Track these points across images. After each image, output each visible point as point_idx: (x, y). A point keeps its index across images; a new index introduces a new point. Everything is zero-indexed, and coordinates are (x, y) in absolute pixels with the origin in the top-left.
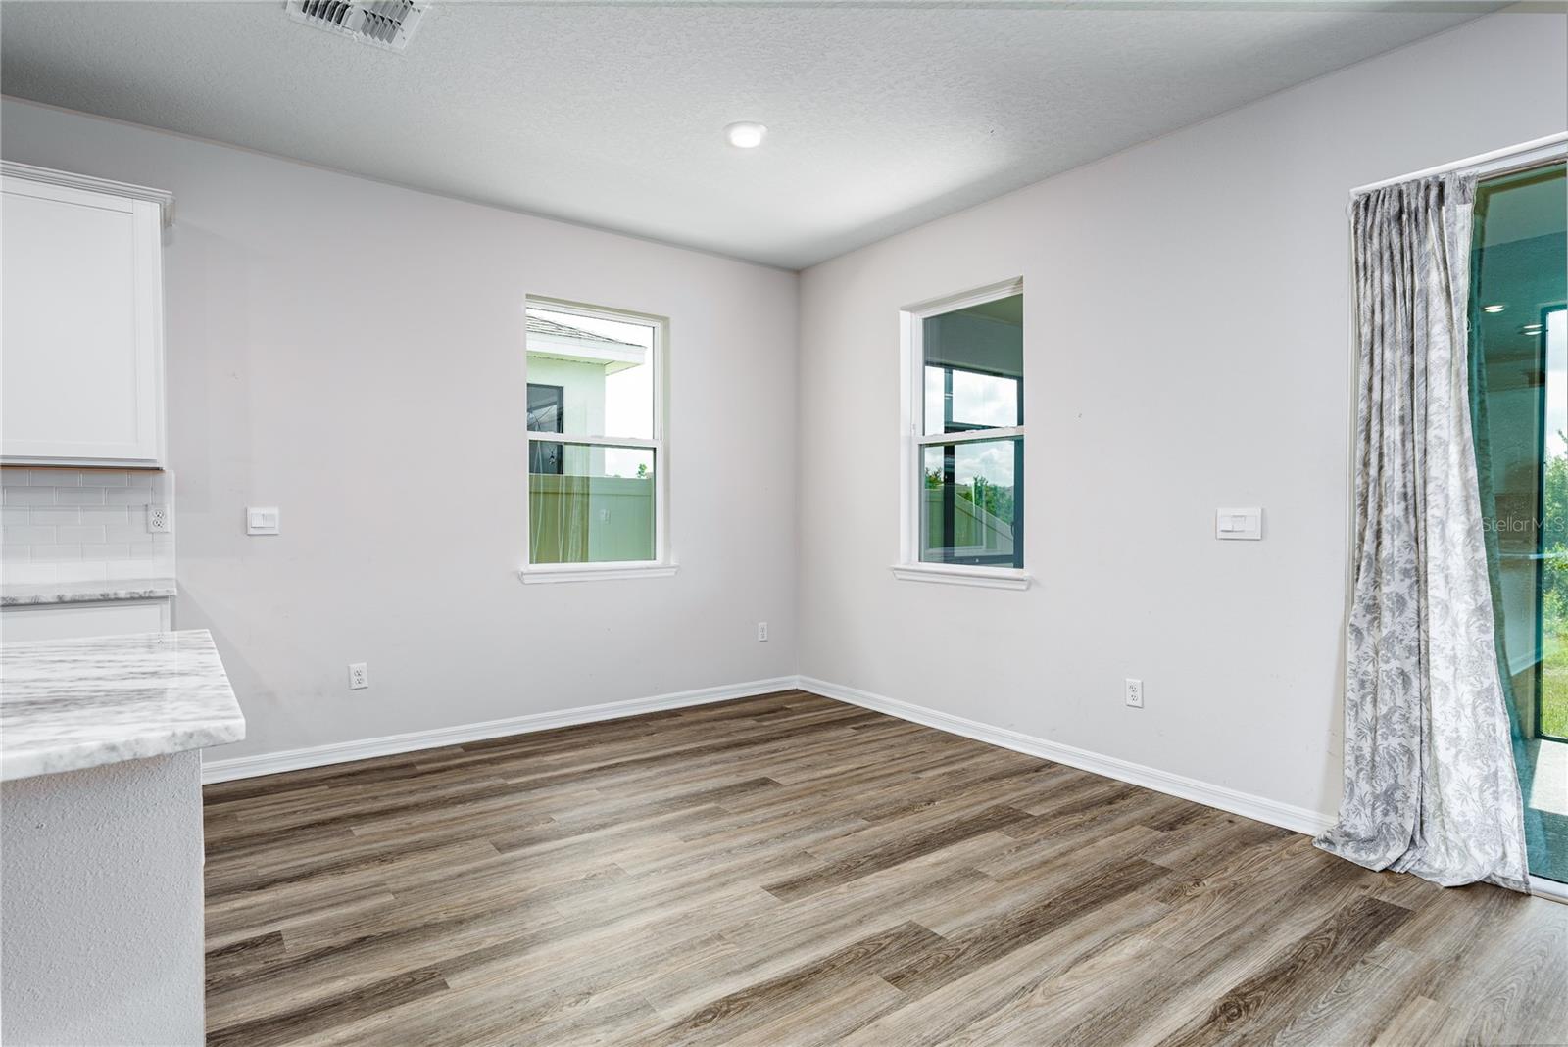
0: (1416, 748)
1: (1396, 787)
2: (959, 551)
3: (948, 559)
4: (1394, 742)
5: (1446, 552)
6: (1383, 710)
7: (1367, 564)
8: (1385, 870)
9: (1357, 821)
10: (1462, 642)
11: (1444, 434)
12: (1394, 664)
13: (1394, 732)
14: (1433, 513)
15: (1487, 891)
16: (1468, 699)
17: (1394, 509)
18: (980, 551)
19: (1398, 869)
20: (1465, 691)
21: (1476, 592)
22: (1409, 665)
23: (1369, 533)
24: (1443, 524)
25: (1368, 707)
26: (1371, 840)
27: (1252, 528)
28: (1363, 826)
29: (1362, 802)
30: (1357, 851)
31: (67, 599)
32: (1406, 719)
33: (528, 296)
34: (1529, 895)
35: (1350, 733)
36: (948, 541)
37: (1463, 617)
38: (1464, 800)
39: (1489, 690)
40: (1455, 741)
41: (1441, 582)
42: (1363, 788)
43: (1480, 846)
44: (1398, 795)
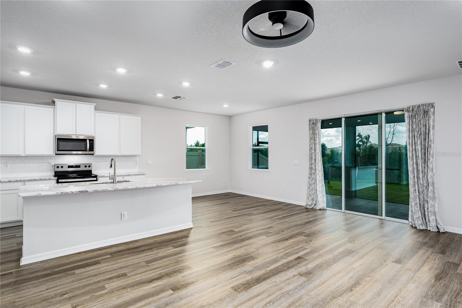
0: (316, 192)
1: (314, 198)
2: (260, 167)
3: (258, 168)
4: (313, 192)
5: (318, 167)
7: (310, 169)
8: (312, 208)
9: (309, 203)
10: (320, 179)
11: (318, 152)
12: (313, 182)
13: (313, 191)
14: (317, 162)
15: (322, 209)
16: (321, 186)
17: (313, 161)
18: (262, 167)
19: (313, 208)
20: (320, 185)
21: (322, 172)
22: (315, 182)
24: (318, 164)
25: (310, 187)
26: (311, 205)
27: (298, 163)
28: (310, 203)
29: (310, 200)
30: (309, 206)
32: (315, 189)
34: (327, 210)
35: (308, 191)
36: (258, 165)
37: (320, 175)
38: (320, 198)
39: (323, 184)
40: (319, 191)
41: (318, 171)
42: (310, 198)
43: (321, 204)
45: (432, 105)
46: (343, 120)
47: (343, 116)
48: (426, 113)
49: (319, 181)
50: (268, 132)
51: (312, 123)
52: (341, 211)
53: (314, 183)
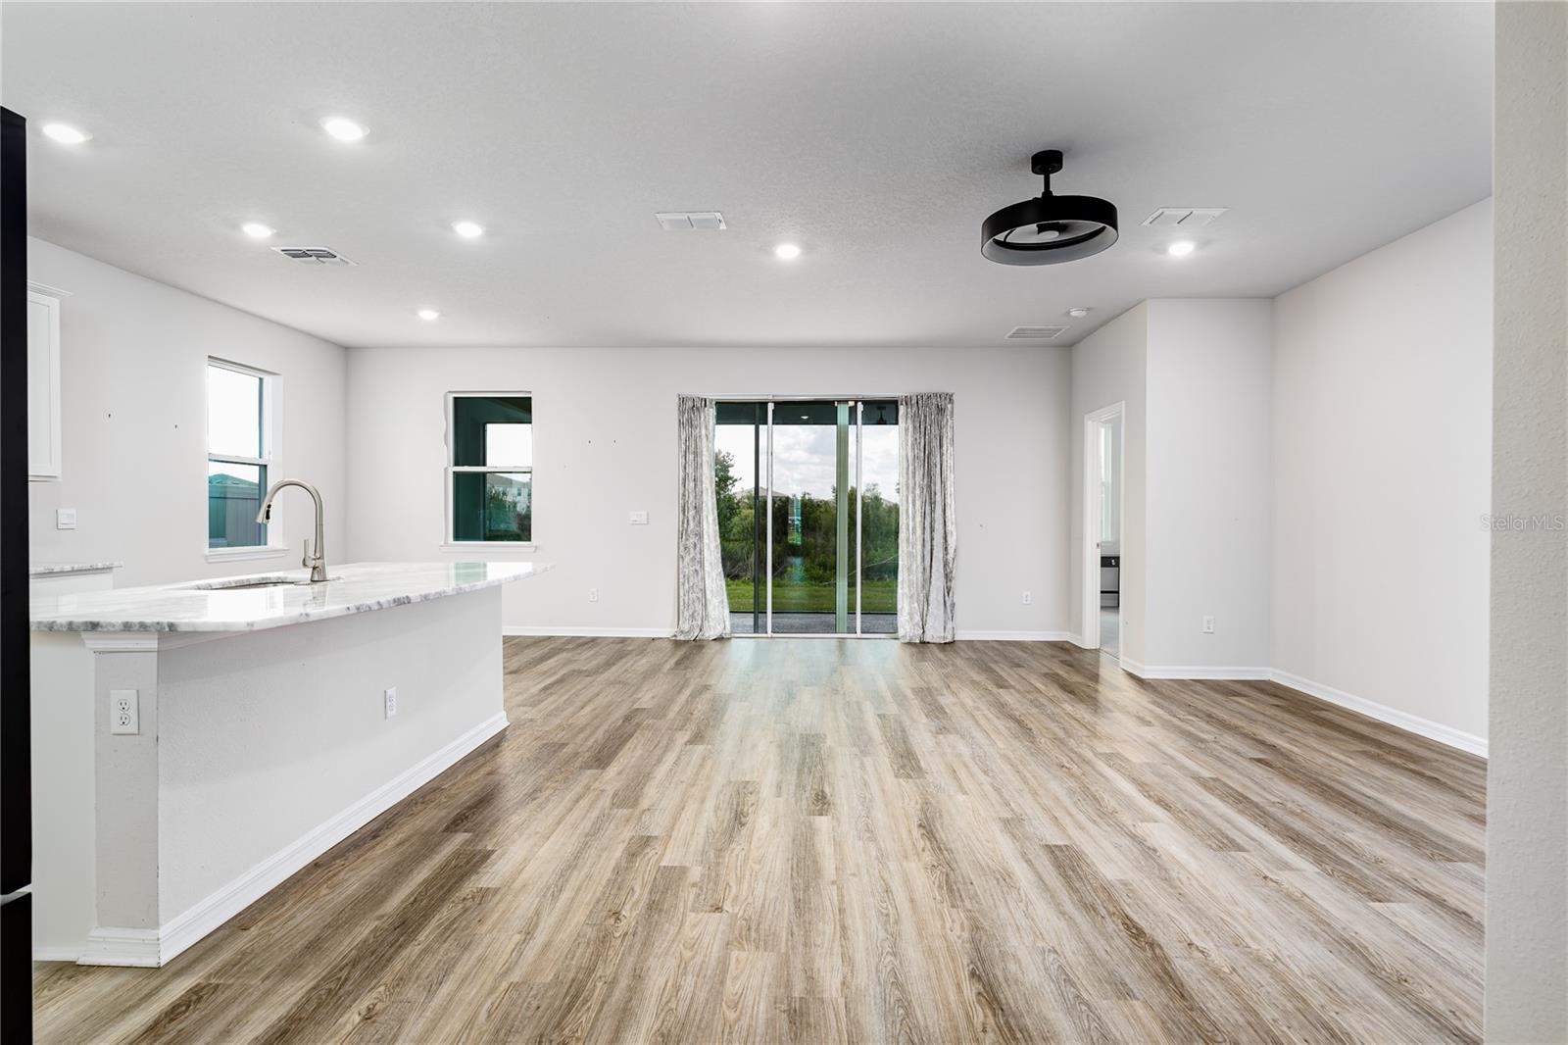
0: (701, 596)
1: (695, 611)
5: (708, 527)
6: (691, 584)
7: (683, 534)
8: (692, 640)
9: (683, 626)
10: (713, 558)
11: (708, 487)
13: (695, 591)
14: (704, 514)
15: (720, 639)
17: (692, 513)
19: (697, 639)
20: (714, 574)
21: (716, 541)
22: (698, 568)
23: (685, 521)
25: (686, 584)
26: (689, 632)
27: (644, 519)
28: (685, 628)
29: (684, 619)
30: (685, 636)
31: (75, 569)
32: (698, 586)
33: (210, 357)
34: (732, 638)
35: (681, 595)
37: (713, 549)
38: (714, 611)
39: (720, 573)
42: (686, 613)
43: (717, 625)
44: (696, 614)
45: (950, 398)
46: (771, 407)
47: (771, 398)
48: (941, 410)
49: (711, 564)
50: (530, 423)
51: (690, 408)
52: (765, 635)
53: (696, 570)
